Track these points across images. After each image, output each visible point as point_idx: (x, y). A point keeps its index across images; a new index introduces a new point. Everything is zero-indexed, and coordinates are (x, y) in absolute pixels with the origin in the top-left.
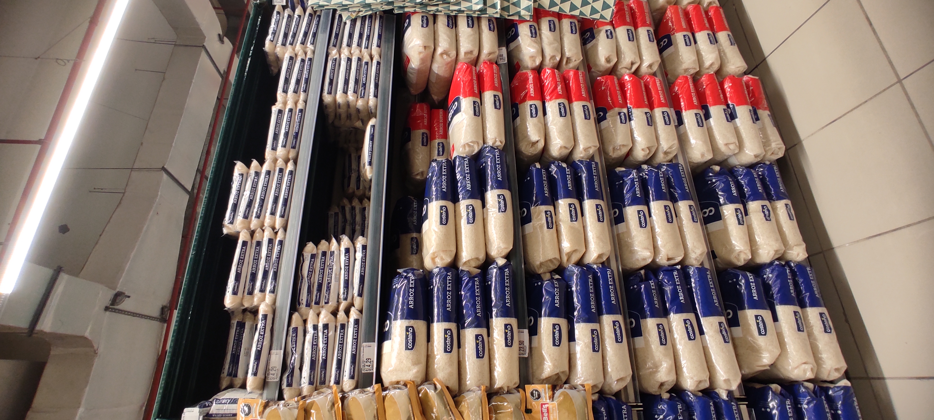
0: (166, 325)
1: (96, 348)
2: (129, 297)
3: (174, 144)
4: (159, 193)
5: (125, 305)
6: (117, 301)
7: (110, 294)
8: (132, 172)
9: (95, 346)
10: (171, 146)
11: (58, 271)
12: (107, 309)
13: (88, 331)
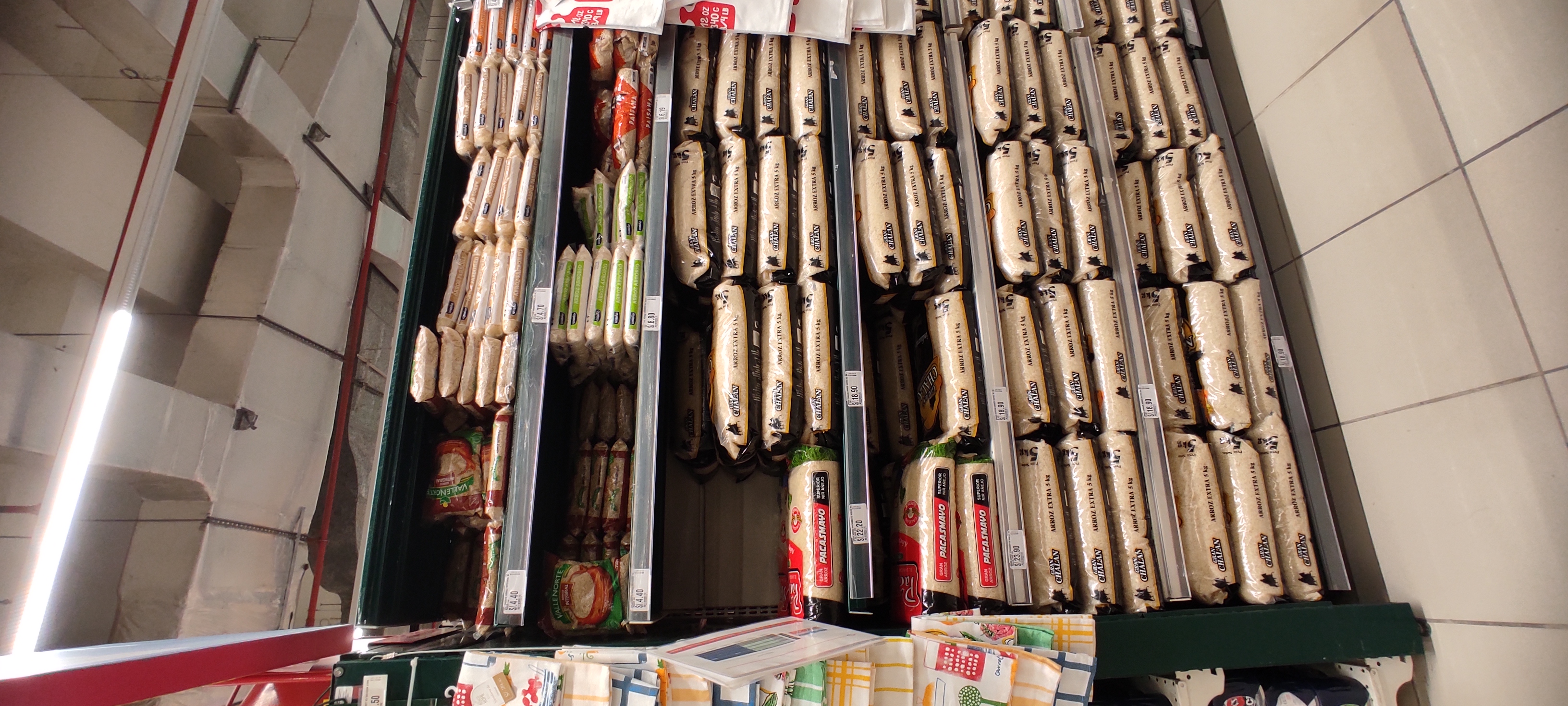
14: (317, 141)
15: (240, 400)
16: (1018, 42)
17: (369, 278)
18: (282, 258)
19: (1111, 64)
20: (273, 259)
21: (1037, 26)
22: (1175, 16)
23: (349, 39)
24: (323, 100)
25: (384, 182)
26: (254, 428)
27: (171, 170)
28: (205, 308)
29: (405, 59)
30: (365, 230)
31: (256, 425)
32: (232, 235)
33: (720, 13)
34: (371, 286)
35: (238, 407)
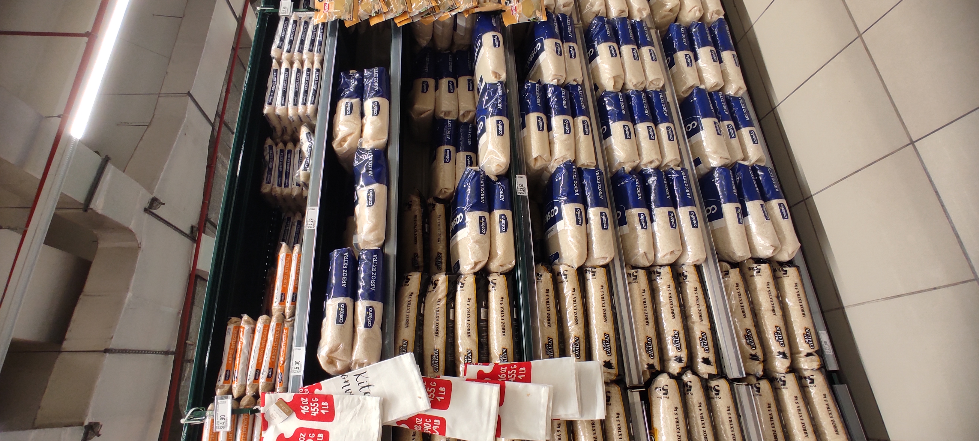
0: (195, 245)
1: (139, 242)
2: (164, 204)
3: (197, 73)
4: (186, 116)
5: (160, 211)
6: (154, 205)
7: (150, 197)
8: (160, 98)
9: (138, 240)
10: (196, 74)
11: (106, 160)
12: (146, 210)
13: (133, 222)
14: (155, 209)
15: (88, 417)
16: (692, 402)
17: (195, 285)
18: (126, 301)
19: (769, 405)
20: (119, 303)
21: (706, 376)
22: (816, 348)
23: (179, 133)
24: (160, 181)
25: (207, 215)
26: (99, 435)
27: (41, 244)
28: (66, 345)
29: (223, 125)
30: (191, 258)
31: (100, 433)
32: (90, 285)
33: (432, 424)
34: (197, 290)
35: (86, 423)
